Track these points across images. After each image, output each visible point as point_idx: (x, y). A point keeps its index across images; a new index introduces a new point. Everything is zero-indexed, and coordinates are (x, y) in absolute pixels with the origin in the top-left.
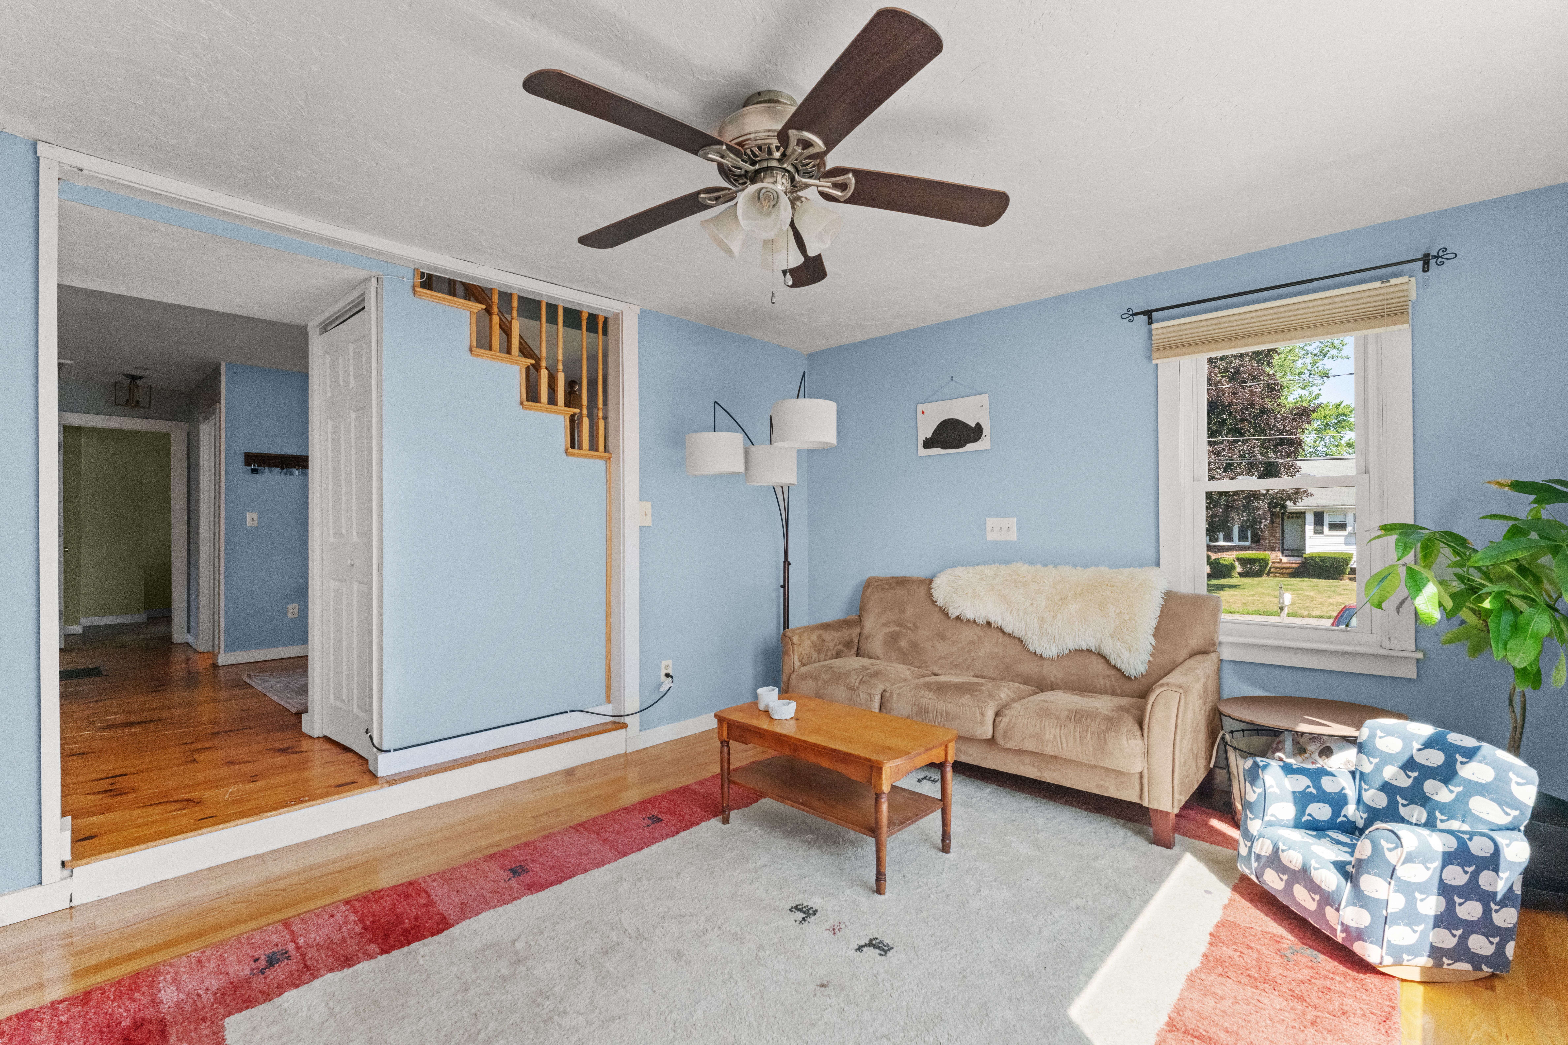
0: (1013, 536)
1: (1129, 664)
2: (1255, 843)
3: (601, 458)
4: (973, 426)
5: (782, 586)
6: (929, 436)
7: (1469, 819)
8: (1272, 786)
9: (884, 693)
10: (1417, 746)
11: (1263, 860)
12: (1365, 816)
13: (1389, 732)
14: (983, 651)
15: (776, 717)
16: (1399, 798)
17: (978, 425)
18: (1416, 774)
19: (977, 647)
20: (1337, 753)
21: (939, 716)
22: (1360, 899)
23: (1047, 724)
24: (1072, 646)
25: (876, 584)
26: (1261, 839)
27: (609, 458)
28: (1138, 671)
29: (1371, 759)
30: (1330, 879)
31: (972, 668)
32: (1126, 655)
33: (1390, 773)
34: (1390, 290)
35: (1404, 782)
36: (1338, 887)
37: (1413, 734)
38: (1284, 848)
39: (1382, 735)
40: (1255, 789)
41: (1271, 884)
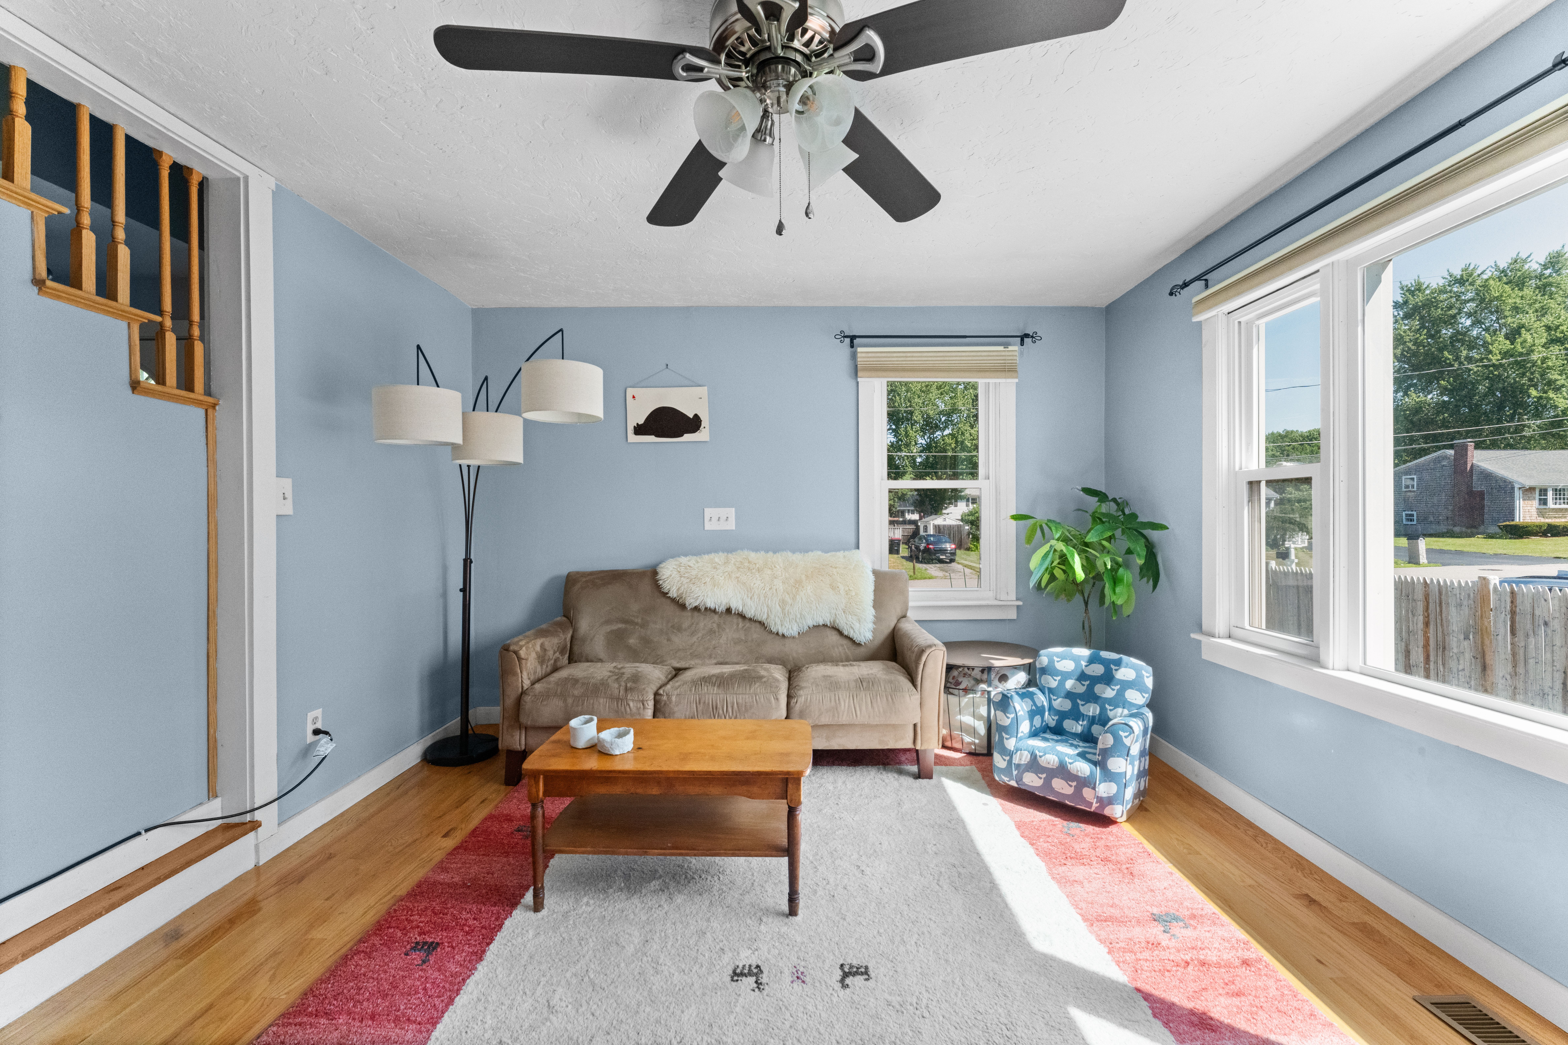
0: (731, 525)
1: (860, 633)
2: (1014, 756)
3: (198, 403)
4: (691, 417)
5: (461, 590)
6: (641, 422)
7: (1127, 705)
8: (1019, 711)
9: (658, 697)
10: (1084, 663)
11: (1022, 768)
12: (1056, 718)
13: (1063, 657)
14: (724, 638)
15: (617, 752)
16: (1079, 701)
17: (696, 416)
18: (1088, 682)
19: (717, 634)
20: (1011, 677)
21: (730, 710)
22: (1109, 775)
23: (840, 696)
24: (811, 623)
25: (584, 579)
26: (1019, 752)
27: (214, 406)
28: (867, 638)
29: (1055, 678)
30: (1083, 768)
31: (714, 656)
32: (857, 626)
33: (1069, 684)
34: (1007, 354)
35: (1081, 689)
36: (1091, 772)
37: (1079, 656)
38: (1041, 754)
39: (1059, 659)
40: (1008, 715)
41: (1031, 784)
